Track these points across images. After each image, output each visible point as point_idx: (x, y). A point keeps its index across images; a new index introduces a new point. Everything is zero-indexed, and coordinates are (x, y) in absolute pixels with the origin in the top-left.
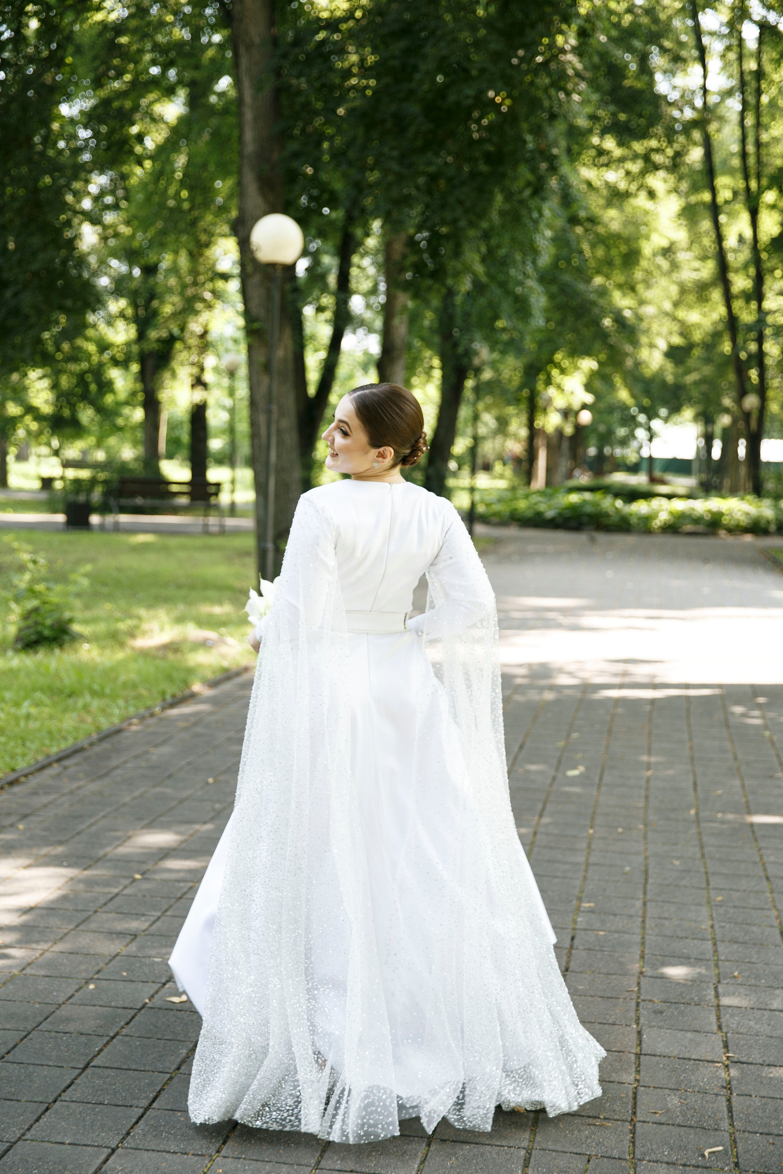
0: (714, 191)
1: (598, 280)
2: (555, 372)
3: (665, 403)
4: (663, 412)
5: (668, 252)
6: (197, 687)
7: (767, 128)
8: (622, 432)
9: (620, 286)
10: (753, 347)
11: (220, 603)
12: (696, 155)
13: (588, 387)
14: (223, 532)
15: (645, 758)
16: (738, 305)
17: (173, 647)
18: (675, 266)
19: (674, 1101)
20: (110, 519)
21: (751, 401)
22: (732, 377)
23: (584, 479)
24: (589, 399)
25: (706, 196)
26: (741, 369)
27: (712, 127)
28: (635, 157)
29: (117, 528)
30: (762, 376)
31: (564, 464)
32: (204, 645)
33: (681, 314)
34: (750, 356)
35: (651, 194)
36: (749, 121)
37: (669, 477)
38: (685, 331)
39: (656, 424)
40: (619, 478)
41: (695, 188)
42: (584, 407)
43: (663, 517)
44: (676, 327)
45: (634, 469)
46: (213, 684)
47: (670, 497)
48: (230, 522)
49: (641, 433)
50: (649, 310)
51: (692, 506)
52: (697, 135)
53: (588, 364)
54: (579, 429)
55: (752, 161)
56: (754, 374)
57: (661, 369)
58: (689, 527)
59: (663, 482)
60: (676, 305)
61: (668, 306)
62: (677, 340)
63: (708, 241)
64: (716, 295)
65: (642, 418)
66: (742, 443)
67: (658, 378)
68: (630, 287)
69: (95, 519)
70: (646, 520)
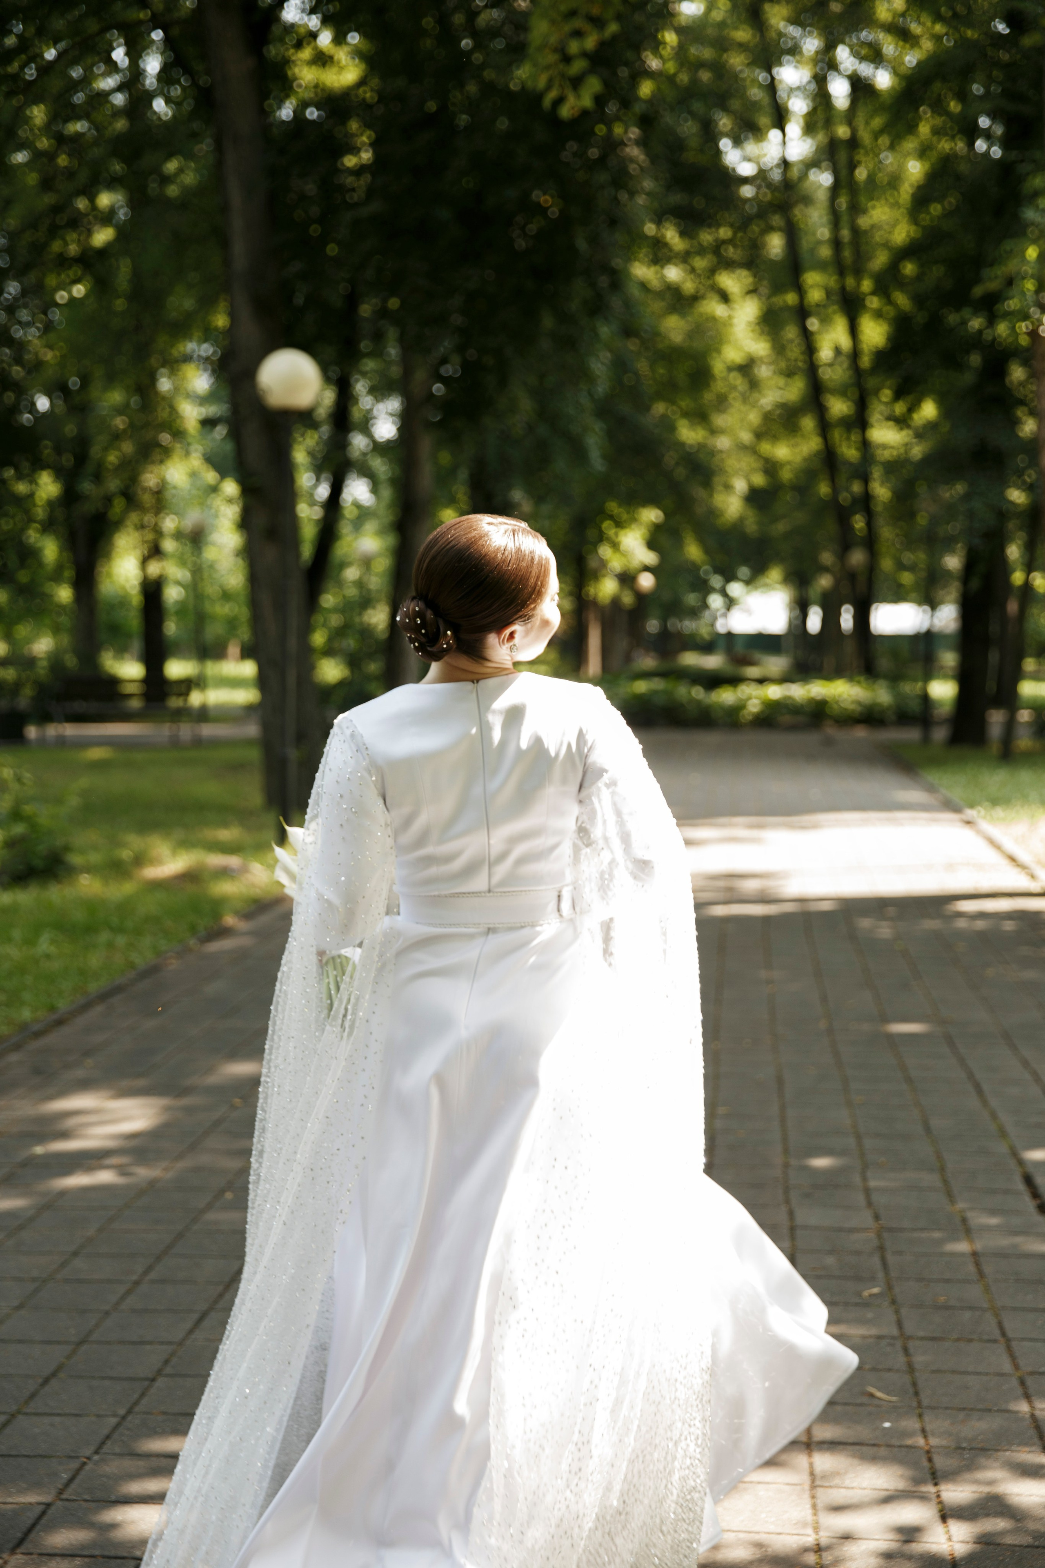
0: (800, 290)
1: (660, 408)
2: (606, 525)
3: (746, 562)
4: (744, 571)
5: (746, 368)
6: (230, 920)
7: (865, 211)
8: (691, 599)
9: (686, 414)
10: (857, 487)
11: (225, 825)
12: (775, 244)
13: (651, 545)
14: (198, 743)
15: (763, 974)
16: (837, 435)
17: (190, 877)
18: (754, 384)
19: (830, 1260)
20: (52, 730)
21: (857, 557)
22: (831, 527)
23: (648, 662)
24: (650, 558)
25: (791, 298)
26: (843, 516)
27: (798, 212)
28: (701, 251)
29: (62, 742)
30: (869, 524)
31: (622, 643)
32: (224, 873)
33: (766, 448)
34: (855, 500)
35: (725, 297)
36: (843, 202)
37: (757, 655)
38: (771, 467)
39: (735, 589)
40: (691, 659)
41: (777, 288)
42: (646, 569)
43: (754, 707)
44: (758, 465)
45: (707, 647)
46: (248, 916)
47: (761, 681)
48: (207, 730)
49: (715, 601)
50: (723, 443)
51: (788, 693)
52: (777, 220)
53: (651, 515)
54: (641, 597)
55: (847, 254)
56: (859, 523)
57: (742, 519)
58: (786, 719)
59: (751, 663)
60: (759, 435)
61: (746, 437)
62: (759, 480)
63: (795, 352)
64: (808, 423)
65: (716, 581)
66: (847, 611)
67: (737, 527)
68: (701, 417)
69: (32, 732)
70: (735, 711)
